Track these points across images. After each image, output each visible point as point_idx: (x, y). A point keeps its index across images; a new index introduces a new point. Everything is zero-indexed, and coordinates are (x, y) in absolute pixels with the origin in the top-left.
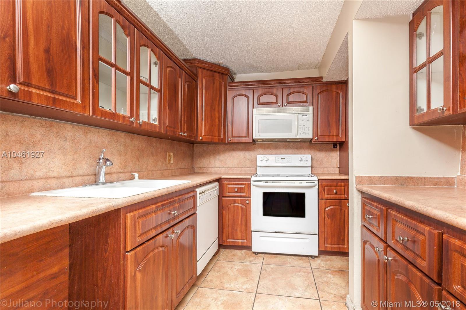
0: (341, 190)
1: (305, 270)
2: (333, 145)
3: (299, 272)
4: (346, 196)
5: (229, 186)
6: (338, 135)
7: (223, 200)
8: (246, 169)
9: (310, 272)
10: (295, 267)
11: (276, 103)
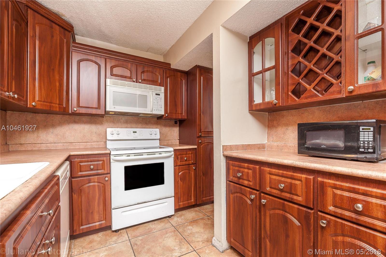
0: (189, 157)
1: (170, 230)
2: (175, 122)
3: (167, 233)
4: (193, 162)
5: (82, 164)
6: (182, 114)
7: (73, 182)
8: (92, 143)
9: (175, 231)
10: (161, 231)
11: (130, 78)
